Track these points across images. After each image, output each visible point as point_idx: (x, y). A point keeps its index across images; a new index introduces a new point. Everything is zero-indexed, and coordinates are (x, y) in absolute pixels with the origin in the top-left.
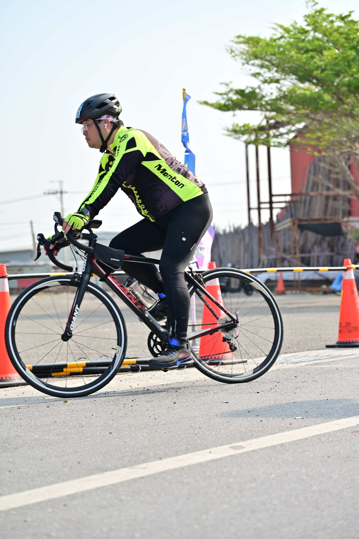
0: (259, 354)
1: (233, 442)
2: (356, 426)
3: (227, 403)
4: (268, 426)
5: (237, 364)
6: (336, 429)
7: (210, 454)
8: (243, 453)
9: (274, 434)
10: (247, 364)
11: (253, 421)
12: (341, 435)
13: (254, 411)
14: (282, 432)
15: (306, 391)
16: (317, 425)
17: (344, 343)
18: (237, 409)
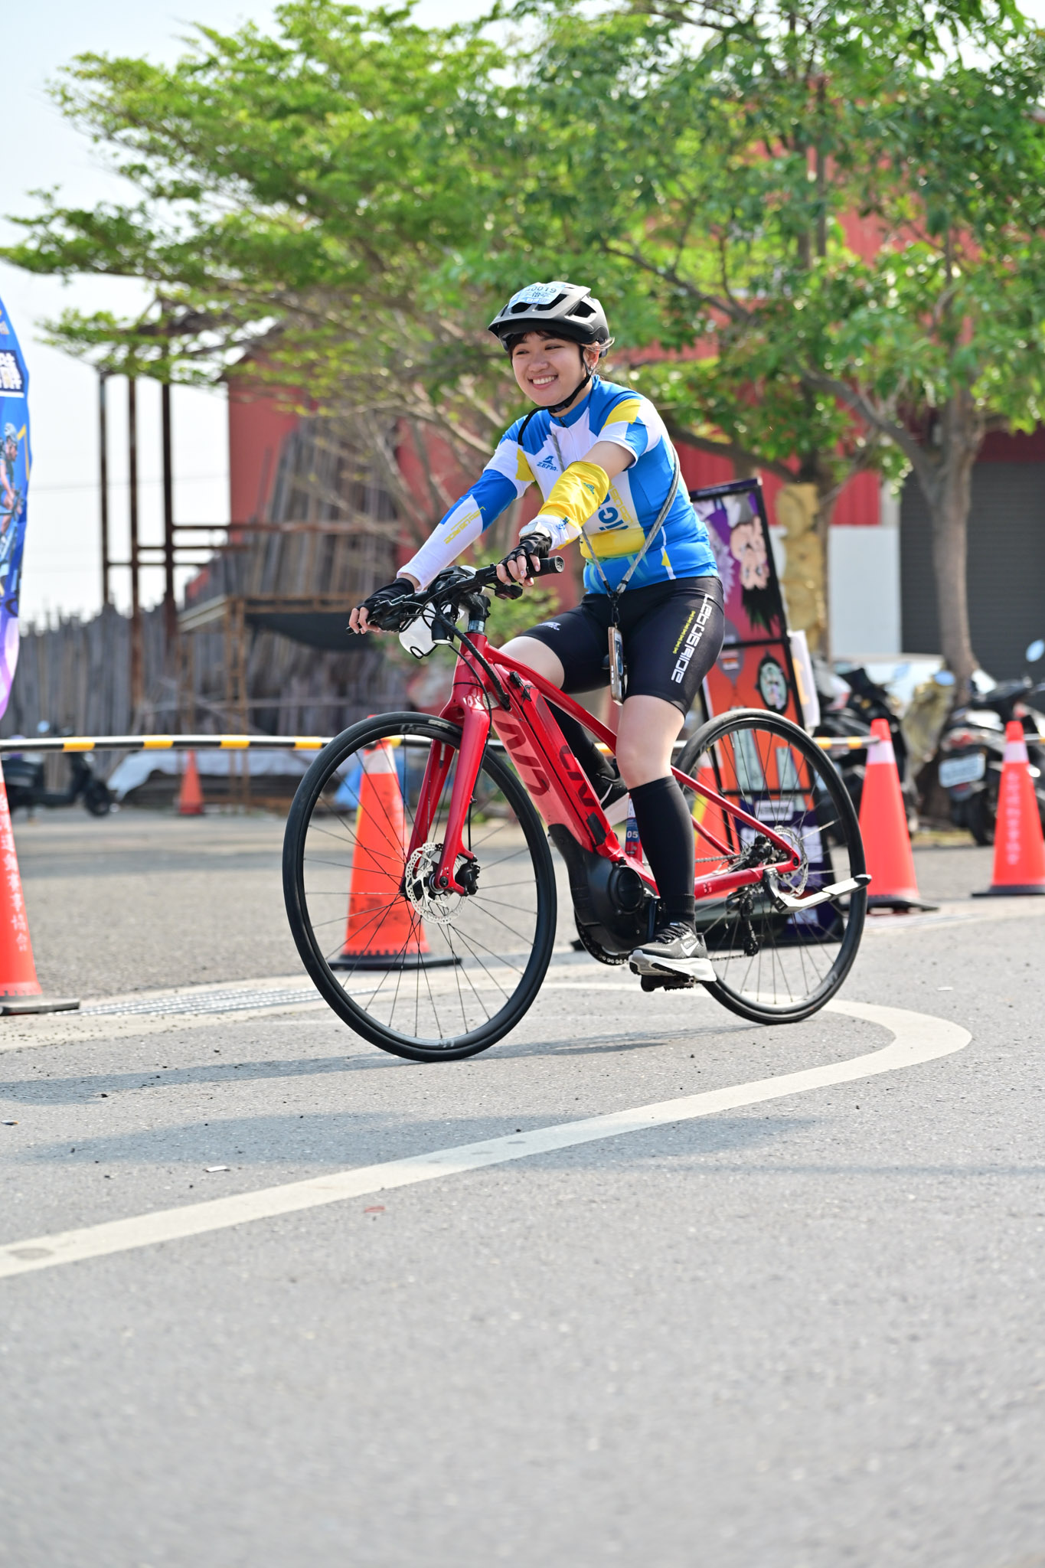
0: (116, 985)
1: (21, 1239)
2: (377, 1193)
3: (11, 1124)
4: (124, 1193)
5: (50, 1014)
6: (320, 1201)
8: (48, 1269)
9: (138, 1214)
10: (79, 1014)
11: (83, 1178)
12: (333, 1218)
13: (89, 1148)
14: (166, 1209)
15: (242, 1093)
16: (268, 1191)
17: (364, 957)
18: (39, 1143)
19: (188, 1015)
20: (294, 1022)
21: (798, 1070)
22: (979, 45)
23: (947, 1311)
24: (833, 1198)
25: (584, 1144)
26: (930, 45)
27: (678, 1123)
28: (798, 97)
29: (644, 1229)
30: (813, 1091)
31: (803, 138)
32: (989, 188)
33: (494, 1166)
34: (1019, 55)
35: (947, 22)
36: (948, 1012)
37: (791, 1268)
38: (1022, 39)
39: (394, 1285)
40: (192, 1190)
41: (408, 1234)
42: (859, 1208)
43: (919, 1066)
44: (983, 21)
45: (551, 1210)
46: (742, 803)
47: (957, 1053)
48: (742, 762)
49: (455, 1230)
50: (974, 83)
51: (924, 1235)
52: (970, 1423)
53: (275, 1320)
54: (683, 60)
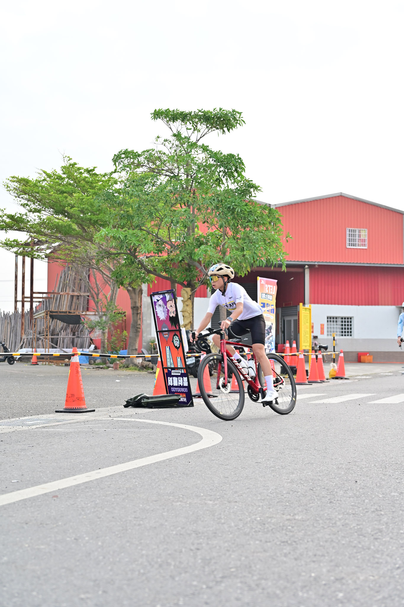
0: (4, 416)
2: (57, 491)
6: (41, 493)
12: (43, 500)
16: (27, 489)
19: (20, 426)
20: (48, 430)
21: (177, 448)
22: (232, 183)
23: (208, 539)
24: (181, 495)
25: (117, 473)
26: (221, 183)
27: (143, 466)
28: (188, 194)
29: (128, 506)
30: (179, 456)
31: (189, 204)
32: (234, 218)
33: (91, 481)
34: (242, 186)
35: (225, 177)
37: (166, 521)
38: (242, 182)
39: (55, 525)
40: (7, 488)
41: (63, 506)
42: (188, 498)
43: (208, 448)
44: (234, 177)
45: (104, 497)
46: (168, 370)
47: (218, 444)
48: (168, 360)
49: (76, 505)
50: (231, 192)
51: (204, 509)
52: (211, 584)
53: (18, 539)
54: (161, 183)
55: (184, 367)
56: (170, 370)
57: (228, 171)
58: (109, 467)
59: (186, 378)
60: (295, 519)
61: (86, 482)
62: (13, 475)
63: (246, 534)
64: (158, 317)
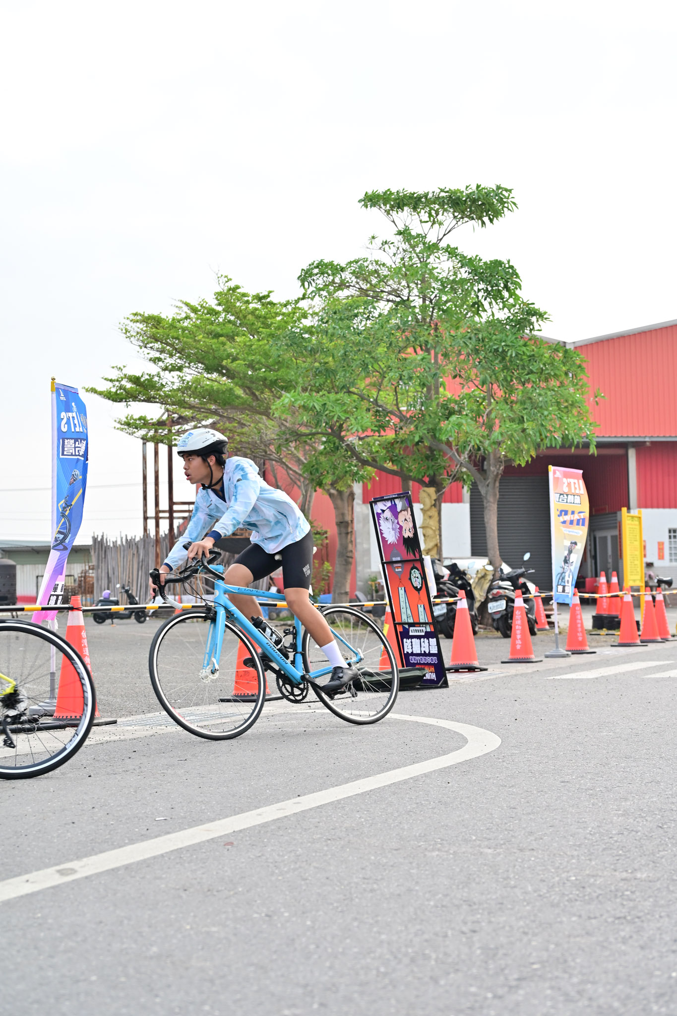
1: (64, 862)
2: (231, 833)
6: (204, 839)
7: (28, 884)
8: (73, 881)
9: (120, 847)
10: (116, 726)
12: (209, 850)
13: (106, 805)
14: (133, 844)
16: (182, 832)
19: (163, 727)
21: (426, 760)
22: (500, 309)
23: (489, 913)
24: (439, 838)
25: (328, 804)
26: (480, 309)
27: (371, 791)
28: (427, 330)
29: (350, 858)
30: (431, 772)
31: (429, 347)
32: (505, 368)
33: (286, 817)
34: (517, 313)
35: (488, 299)
36: (489, 727)
37: (417, 883)
38: (517, 306)
39: (232, 893)
40: (149, 831)
41: (243, 860)
42: (450, 844)
43: (478, 758)
44: (502, 298)
45: (309, 844)
46: (404, 628)
47: (495, 751)
48: (403, 611)
49: (264, 858)
50: (498, 324)
51: (480, 862)
52: (500, 992)
53: (173, 916)
54: (380, 315)
55: (431, 621)
56: (407, 626)
57: (492, 290)
58: (314, 792)
59: (435, 639)
60: (635, 879)
61: (278, 819)
62: (156, 809)
63: (553, 905)
64: (383, 538)
